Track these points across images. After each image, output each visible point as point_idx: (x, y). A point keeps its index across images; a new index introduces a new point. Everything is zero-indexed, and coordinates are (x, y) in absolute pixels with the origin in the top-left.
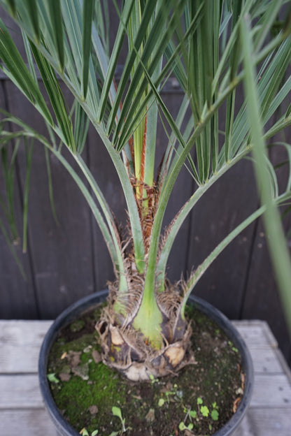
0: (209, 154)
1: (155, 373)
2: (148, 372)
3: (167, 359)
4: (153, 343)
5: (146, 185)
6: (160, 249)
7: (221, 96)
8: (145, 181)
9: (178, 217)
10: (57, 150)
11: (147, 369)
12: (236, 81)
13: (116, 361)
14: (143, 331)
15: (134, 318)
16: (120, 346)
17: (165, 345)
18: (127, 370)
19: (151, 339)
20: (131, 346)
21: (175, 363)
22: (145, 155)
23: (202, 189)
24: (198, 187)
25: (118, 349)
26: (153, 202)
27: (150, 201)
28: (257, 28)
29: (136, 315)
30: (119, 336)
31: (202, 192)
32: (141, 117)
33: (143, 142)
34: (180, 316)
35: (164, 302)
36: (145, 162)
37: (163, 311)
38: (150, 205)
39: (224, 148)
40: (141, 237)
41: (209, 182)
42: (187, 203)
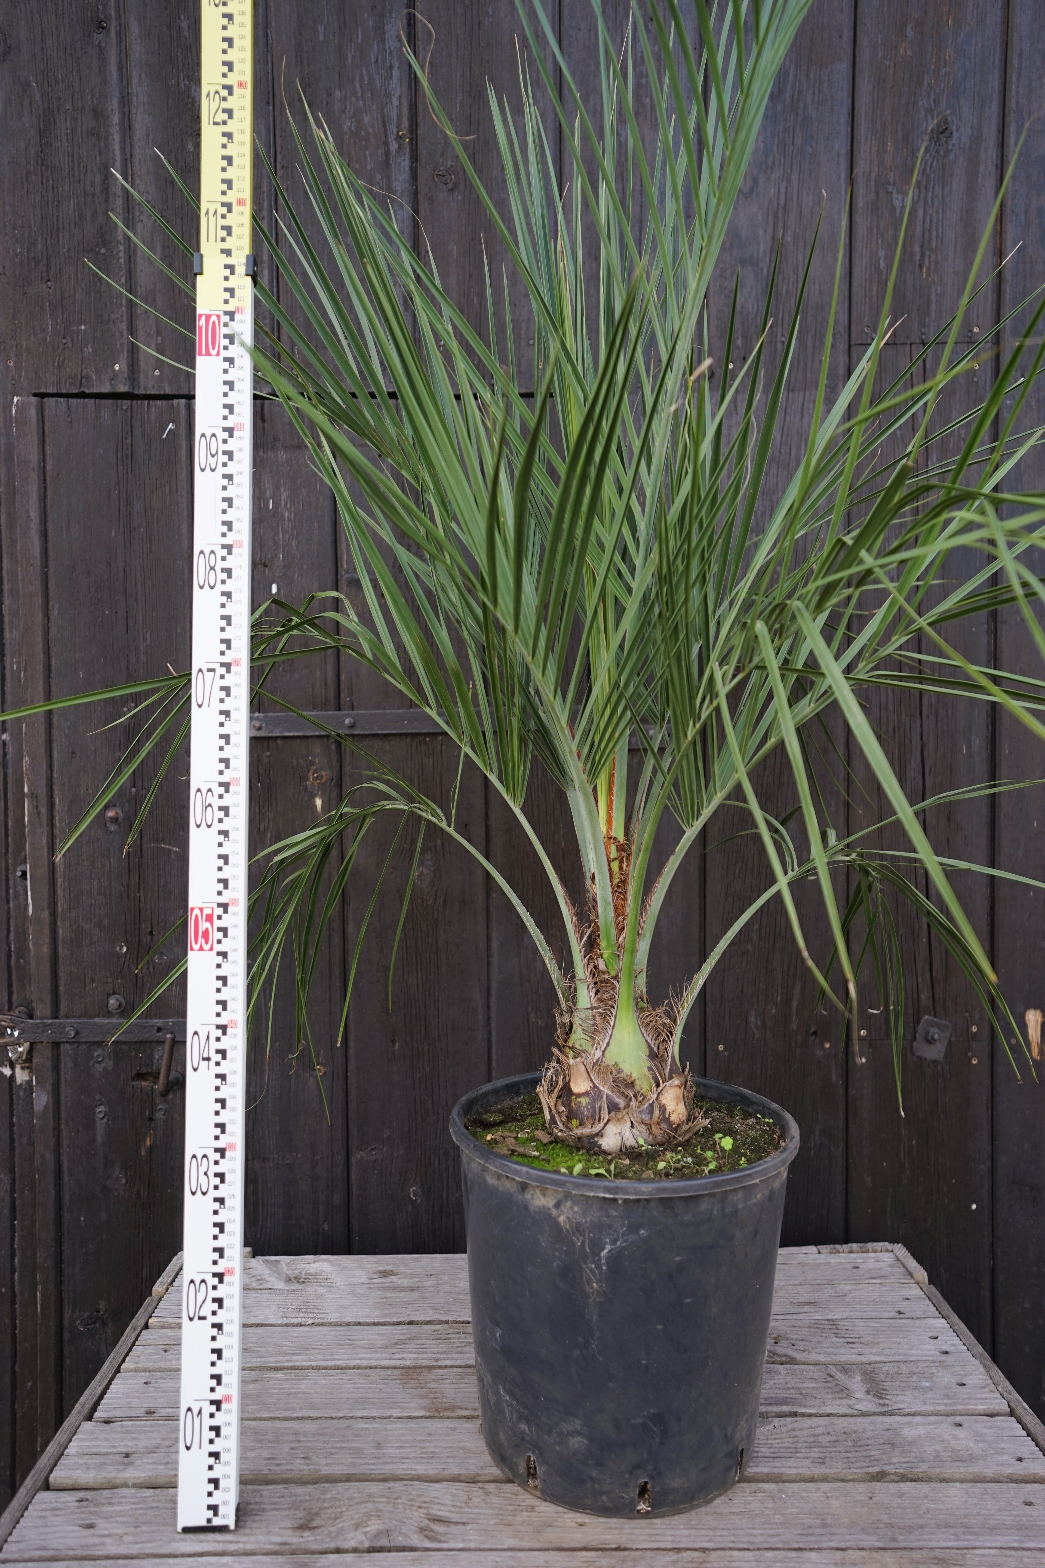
0: (695, 788)
1: (646, 1134)
2: (634, 1131)
3: (663, 1108)
4: (637, 1082)
5: (615, 839)
6: (638, 934)
7: (704, 716)
8: (613, 834)
9: (661, 880)
10: (449, 825)
11: (632, 1126)
12: (715, 703)
13: (581, 1124)
14: (621, 1066)
15: (604, 1052)
16: (587, 1094)
17: (658, 1085)
18: (600, 1134)
19: (635, 1076)
20: (605, 1090)
21: (673, 1118)
22: (614, 798)
23: (691, 833)
24: (684, 832)
25: (584, 1101)
26: (625, 864)
27: (621, 862)
28: (725, 668)
29: (608, 1044)
30: (585, 1075)
31: (689, 838)
32: (611, 757)
33: (610, 789)
34: (673, 1058)
35: (648, 1024)
36: (614, 807)
37: (648, 1039)
38: (621, 868)
39: (711, 784)
40: (611, 914)
41: (698, 825)
42: (672, 857)
